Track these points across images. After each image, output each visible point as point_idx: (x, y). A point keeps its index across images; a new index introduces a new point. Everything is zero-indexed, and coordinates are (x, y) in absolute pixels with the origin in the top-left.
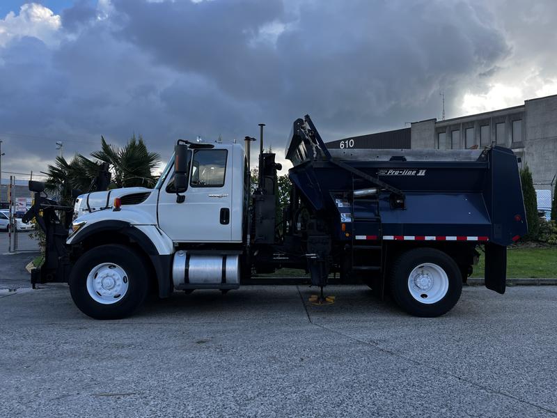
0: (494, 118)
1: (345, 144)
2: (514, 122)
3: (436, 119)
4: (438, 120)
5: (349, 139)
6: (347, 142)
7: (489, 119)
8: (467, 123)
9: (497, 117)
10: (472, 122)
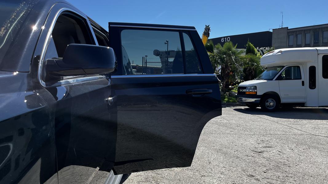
1: (225, 40)
4: (289, 28)
5: (227, 37)
6: (226, 38)
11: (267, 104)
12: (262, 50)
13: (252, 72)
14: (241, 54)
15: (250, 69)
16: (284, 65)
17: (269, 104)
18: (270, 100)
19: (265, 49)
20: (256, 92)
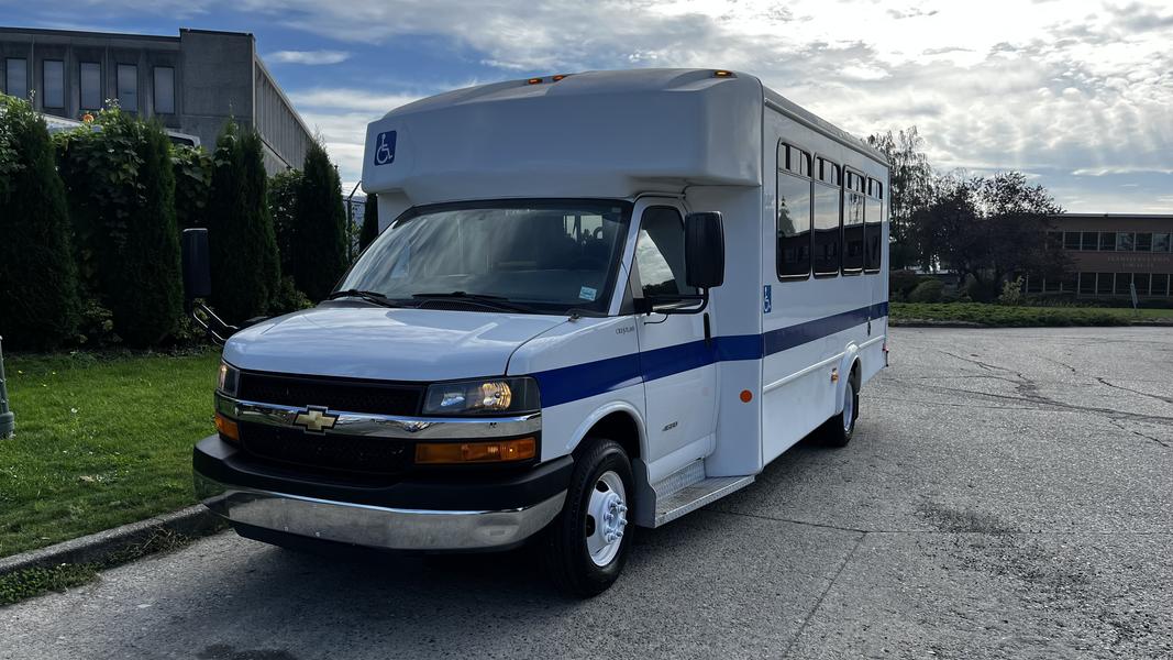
0: (113, 50)
2: (156, 69)
7: (101, 50)
8: (48, 46)
9: (121, 50)
10: (61, 48)
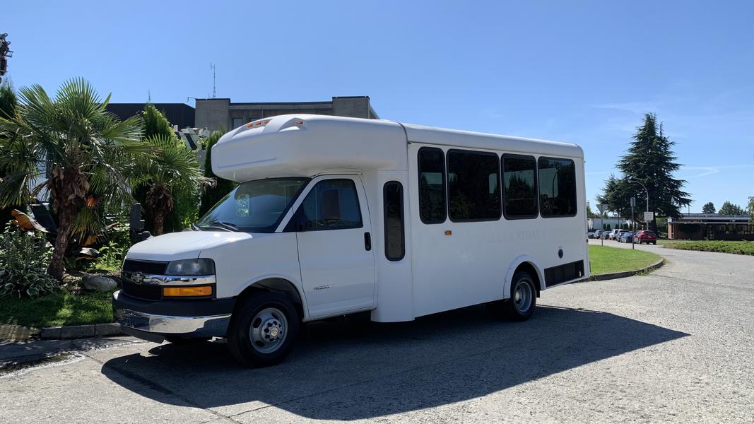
3: (229, 99)
4: (231, 102)
8: (270, 110)
11: (257, 332)
12: (188, 136)
13: (166, 198)
14: (130, 134)
15: (159, 190)
16: (309, 175)
17: (263, 333)
18: (265, 315)
19: (197, 132)
20: (213, 286)
